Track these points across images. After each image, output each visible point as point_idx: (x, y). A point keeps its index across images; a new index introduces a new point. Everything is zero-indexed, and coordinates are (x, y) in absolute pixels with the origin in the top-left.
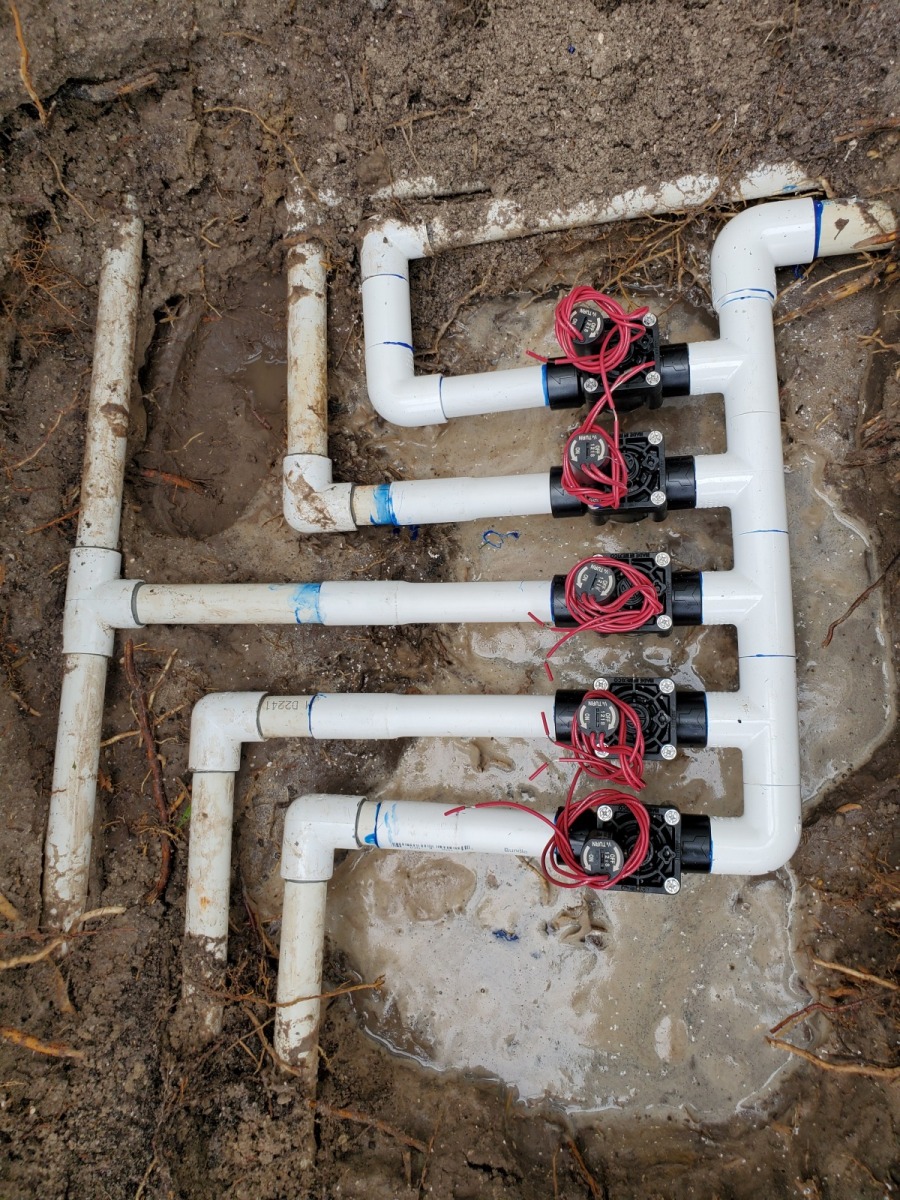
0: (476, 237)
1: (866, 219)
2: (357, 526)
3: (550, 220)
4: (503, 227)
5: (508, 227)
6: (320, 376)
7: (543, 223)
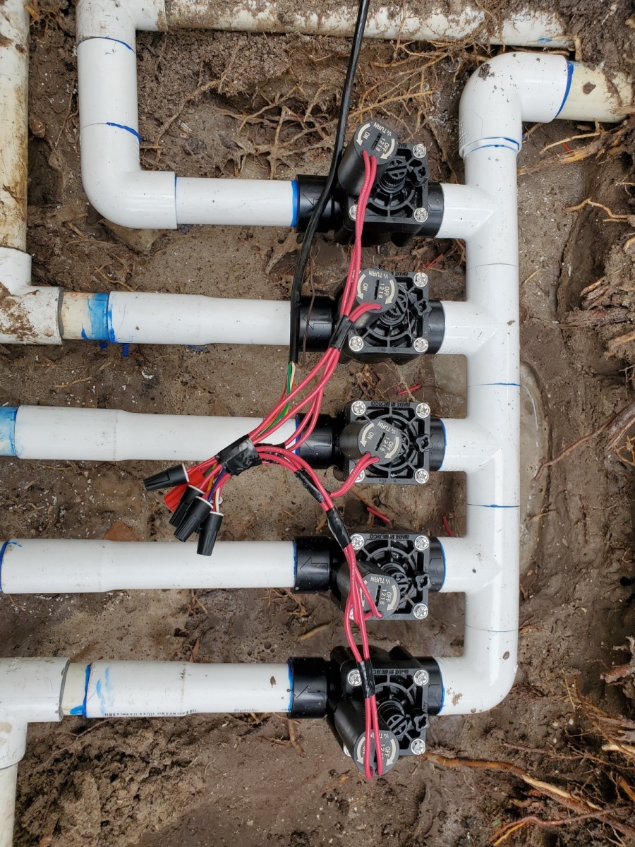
0: (221, 19)
1: (609, 88)
2: (63, 340)
3: (307, 18)
4: (254, 15)
5: (261, 15)
6: (21, 151)
7: (300, 20)
